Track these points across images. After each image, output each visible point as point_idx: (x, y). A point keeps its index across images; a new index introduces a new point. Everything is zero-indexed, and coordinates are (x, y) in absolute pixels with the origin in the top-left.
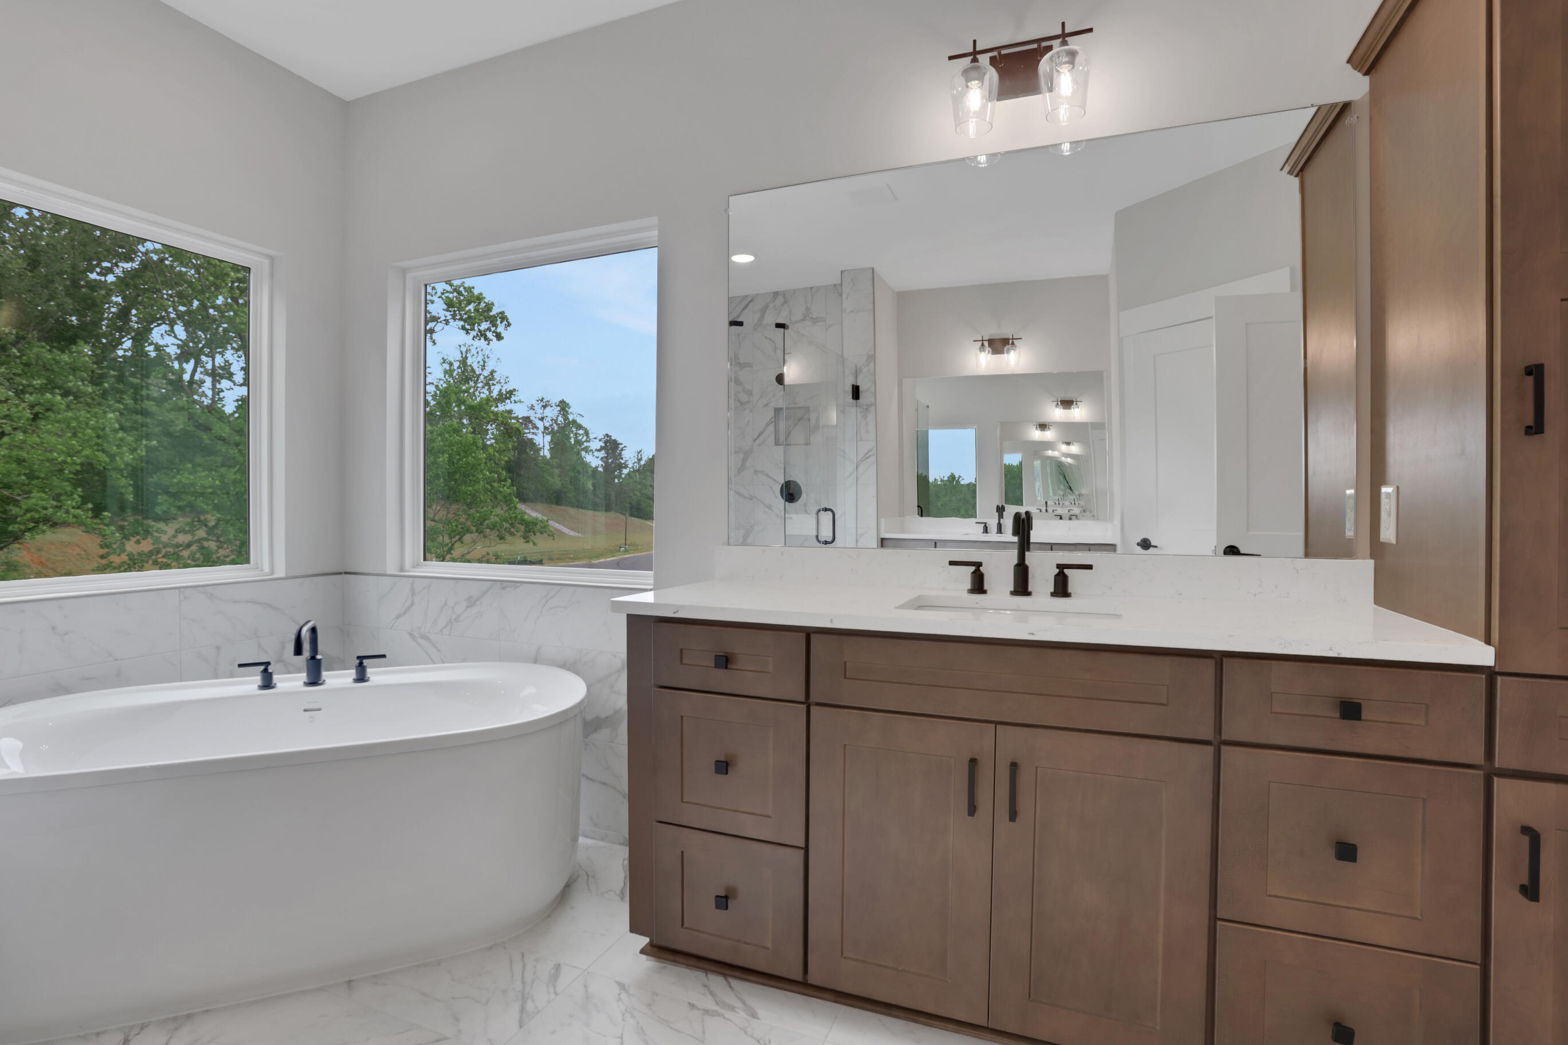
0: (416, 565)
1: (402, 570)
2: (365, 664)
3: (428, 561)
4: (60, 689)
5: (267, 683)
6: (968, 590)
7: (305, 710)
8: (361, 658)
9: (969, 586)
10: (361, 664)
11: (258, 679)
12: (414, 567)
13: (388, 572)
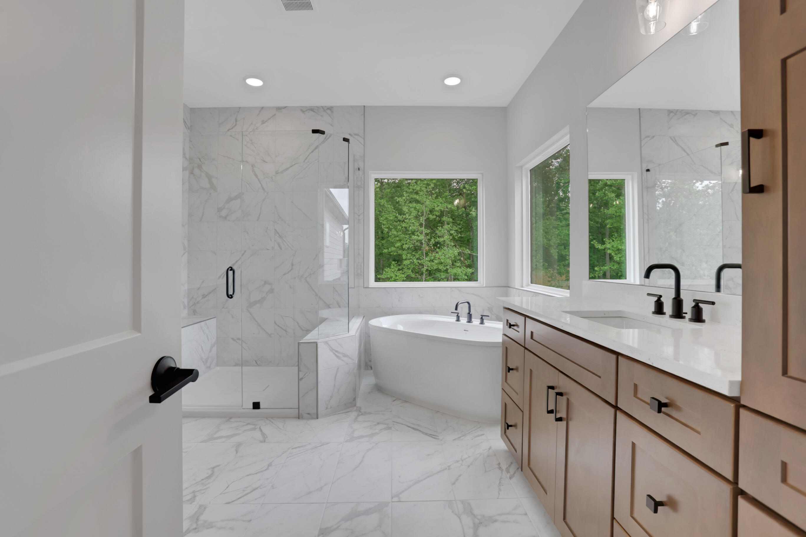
0: (528, 285)
1: (522, 287)
2: (483, 318)
3: (533, 284)
4: (420, 313)
5: (458, 320)
6: (653, 312)
7: (465, 330)
8: (482, 316)
9: (653, 310)
10: (482, 318)
11: (455, 318)
12: (527, 286)
13: (516, 287)
